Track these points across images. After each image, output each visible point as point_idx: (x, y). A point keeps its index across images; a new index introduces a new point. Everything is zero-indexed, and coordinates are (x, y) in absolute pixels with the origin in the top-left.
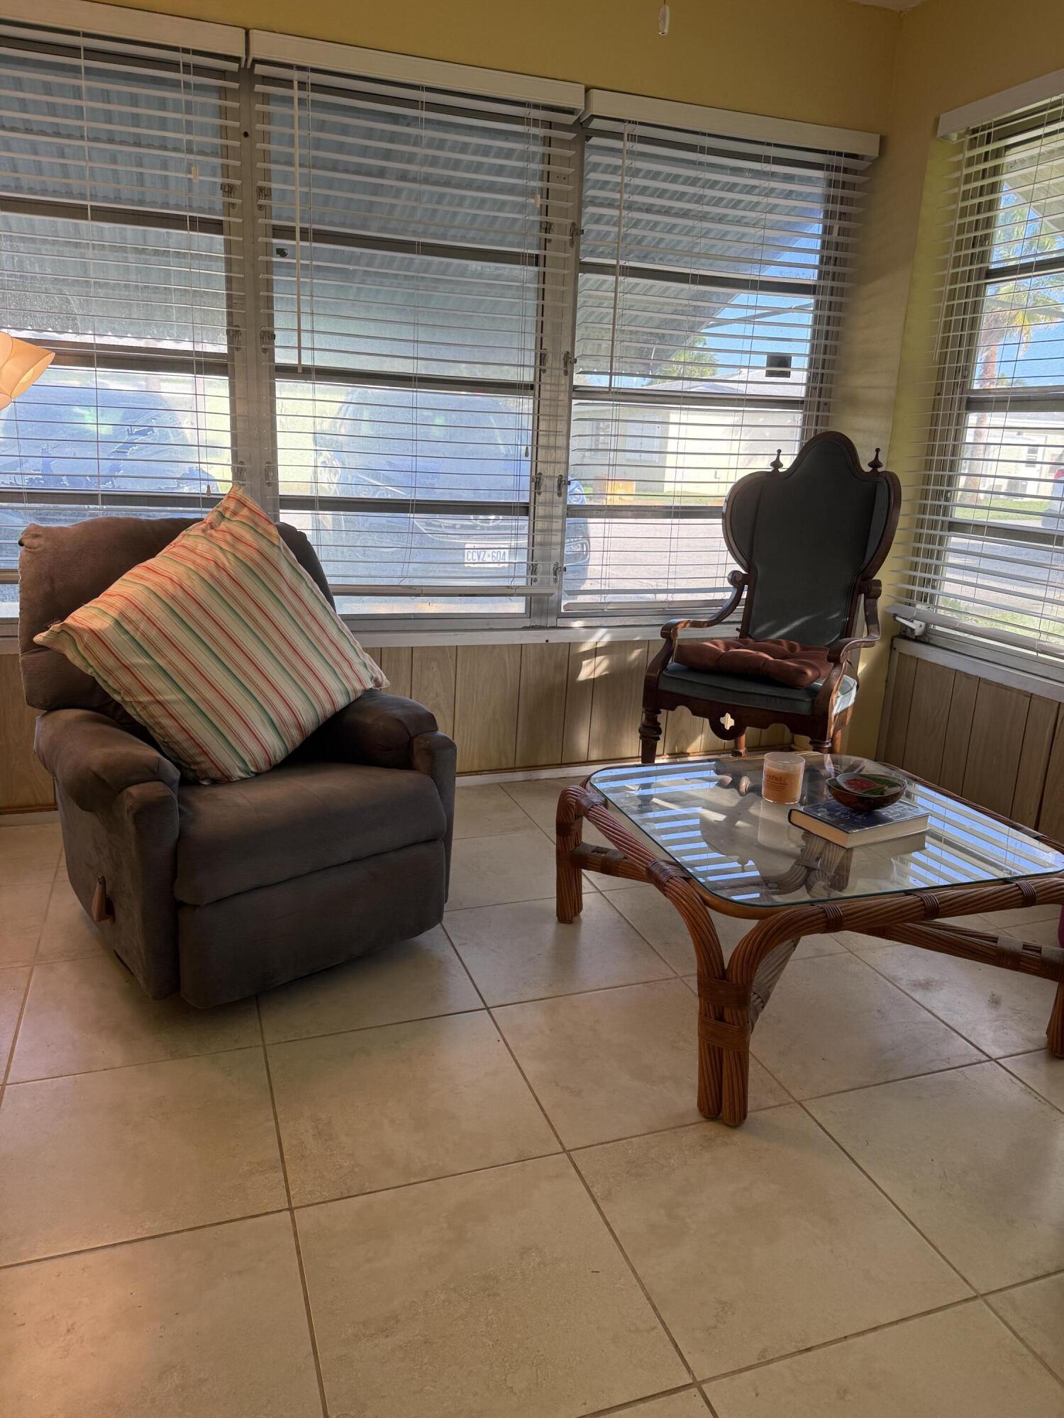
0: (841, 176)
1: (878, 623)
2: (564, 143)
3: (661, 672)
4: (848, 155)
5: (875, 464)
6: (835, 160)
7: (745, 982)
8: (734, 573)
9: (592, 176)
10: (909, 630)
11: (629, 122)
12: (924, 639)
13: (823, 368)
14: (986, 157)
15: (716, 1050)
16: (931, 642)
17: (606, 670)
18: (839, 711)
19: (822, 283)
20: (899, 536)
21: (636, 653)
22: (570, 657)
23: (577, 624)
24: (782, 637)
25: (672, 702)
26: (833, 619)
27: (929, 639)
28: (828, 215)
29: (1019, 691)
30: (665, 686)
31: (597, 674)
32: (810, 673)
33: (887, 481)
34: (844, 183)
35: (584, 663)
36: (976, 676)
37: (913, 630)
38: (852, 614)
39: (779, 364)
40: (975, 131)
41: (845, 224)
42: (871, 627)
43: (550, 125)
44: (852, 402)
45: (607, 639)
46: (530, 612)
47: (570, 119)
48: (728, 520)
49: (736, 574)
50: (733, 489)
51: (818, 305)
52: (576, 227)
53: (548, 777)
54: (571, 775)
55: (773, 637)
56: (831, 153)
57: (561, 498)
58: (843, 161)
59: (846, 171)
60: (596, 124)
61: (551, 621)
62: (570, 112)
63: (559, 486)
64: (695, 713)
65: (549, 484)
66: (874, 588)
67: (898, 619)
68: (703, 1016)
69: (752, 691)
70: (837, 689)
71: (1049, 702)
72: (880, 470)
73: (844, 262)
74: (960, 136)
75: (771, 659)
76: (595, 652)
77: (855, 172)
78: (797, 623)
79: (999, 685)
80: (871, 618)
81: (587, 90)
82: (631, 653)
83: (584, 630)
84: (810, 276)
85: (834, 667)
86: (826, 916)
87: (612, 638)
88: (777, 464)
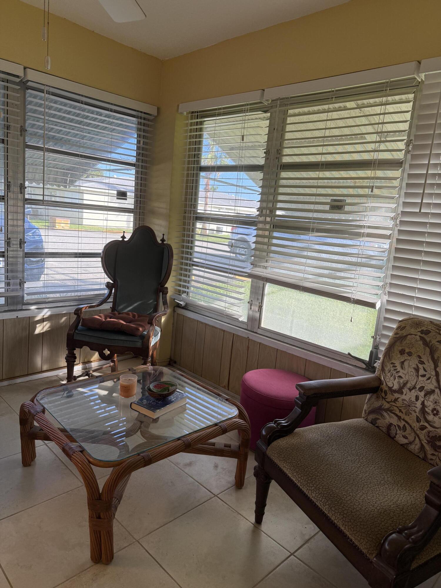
0: (143, 121)
1: (167, 304)
2: (14, 90)
3: (75, 331)
4: (145, 113)
5: (163, 240)
6: (140, 114)
7: (109, 499)
8: (108, 283)
9: (29, 107)
10: (180, 305)
11: (47, 85)
12: (185, 308)
13: (141, 198)
14: (197, 123)
15: (98, 532)
16: (188, 309)
17: (49, 328)
18: (153, 344)
19: (137, 163)
20: (173, 268)
21: (64, 319)
22: (31, 323)
23: (33, 307)
24: (129, 311)
25: (80, 345)
26: (150, 303)
27: (188, 307)
28: (139, 136)
29: (220, 329)
30: (77, 337)
31: (45, 330)
32: (141, 329)
33: (167, 248)
34: (144, 124)
35: (38, 325)
36: (205, 323)
37: (181, 305)
38: (157, 300)
39: (122, 195)
40: (193, 112)
41: (145, 140)
42: (165, 306)
43: (7, 81)
44: (153, 212)
45: (49, 313)
46: (7, 303)
47: (18, 80)
48: (104, 260)
49: (109, 283)
50: (105, 247)
51: (137, 172)
52: (23, 128)
53: (21, 382)
54: (34, 379)
55: (126, 311)
56: (138, 111)
57: (22, 249)
58: (143, 115)
59: (144, 119)
60: (29, 84)
61: (19, 307)
62: (18, 77)
63: (20, 244)
64: (92, 349)
65: (15, 242)
66: (165, 290)
67: (176, 300)
68: (91, 517)
69: (117, 338)
70: (152, 336)
71: (230, 333)
72: (165, 243)
73: (146, 156)
74: (187, 113)
75: (125, 323)
76: (43, 320)
77: (149, 120)
78: (136, 305)
79: (213, 327)
80: (165, 303)
81: (25, 68)
82: (61, 319)
83: (37, 310)
84: (133, 160)
85: (151, 326)
86: (145, 460)
87: (51, 313)
88: (123, 237)
